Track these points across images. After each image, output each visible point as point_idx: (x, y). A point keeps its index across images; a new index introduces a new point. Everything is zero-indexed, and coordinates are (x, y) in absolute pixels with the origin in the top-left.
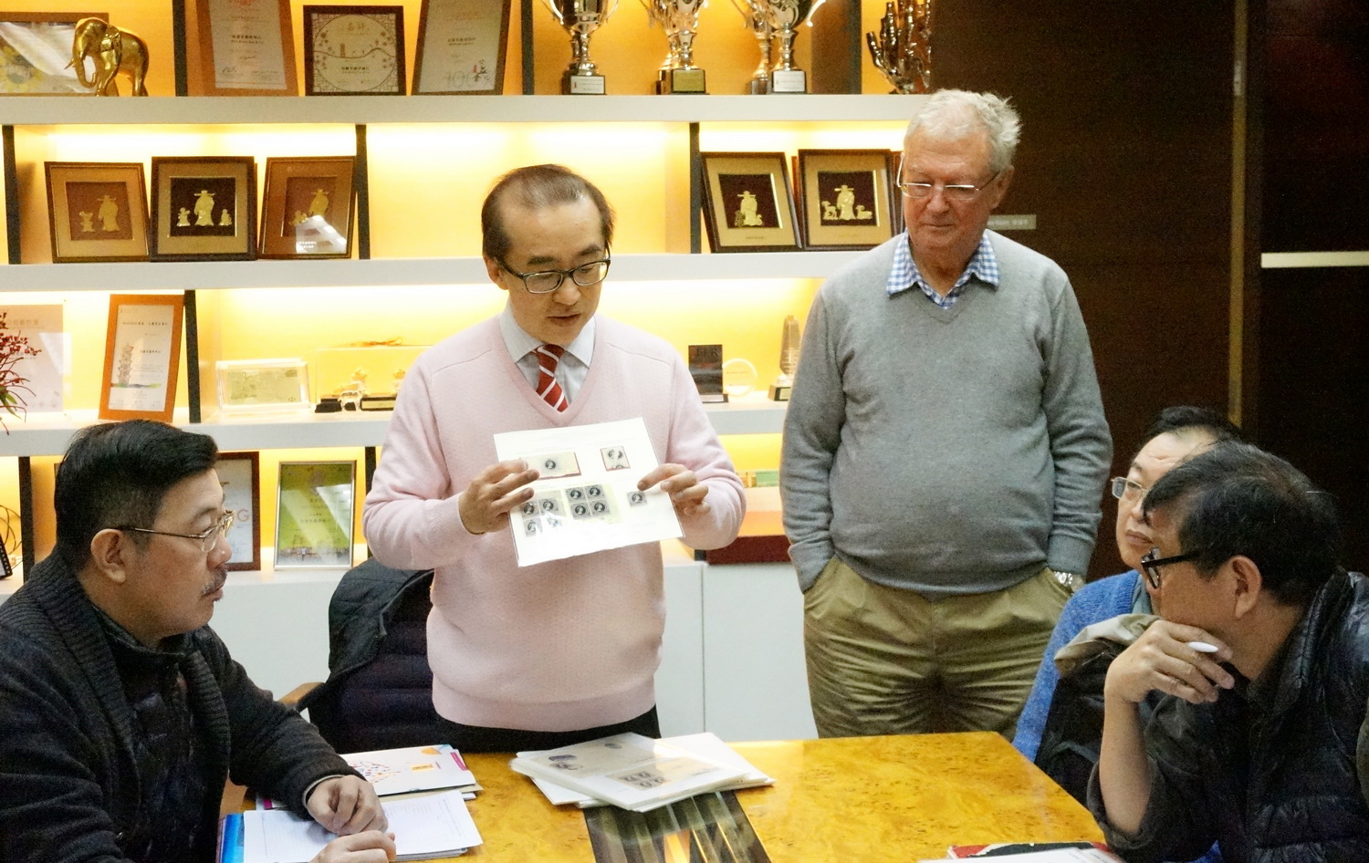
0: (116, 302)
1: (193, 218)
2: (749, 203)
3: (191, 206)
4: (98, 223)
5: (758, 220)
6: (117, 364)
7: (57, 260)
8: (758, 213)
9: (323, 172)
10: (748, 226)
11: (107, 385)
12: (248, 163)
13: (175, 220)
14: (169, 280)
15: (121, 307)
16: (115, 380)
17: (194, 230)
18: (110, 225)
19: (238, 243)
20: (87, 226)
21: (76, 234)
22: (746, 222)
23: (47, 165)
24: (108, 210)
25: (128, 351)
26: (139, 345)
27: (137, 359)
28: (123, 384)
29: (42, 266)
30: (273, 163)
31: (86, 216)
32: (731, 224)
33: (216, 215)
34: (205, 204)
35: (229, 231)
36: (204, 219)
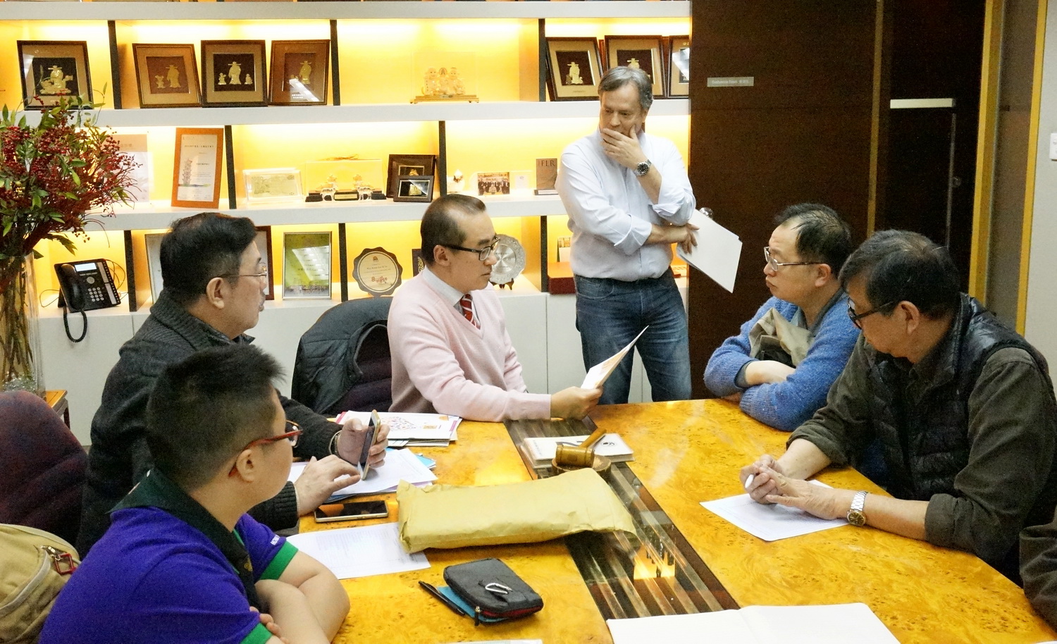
0: (180, 133)
1: (228, 79)
2: (574, 69)
3: (226, 73)
4: (166, 82)
5: (580, 81)
6: (182, 172)
7: (143, 106)
8: (580, 76)
9: (307, 50)
10: (573, 84)
11: (176, 185)
12: (261, 44)
13: (217, 81)
14: (214, 118)
15: (184, 136)
16: (181, 182)
17: (229, 87)
18: (175, 84)
19: (257, 95)
20: (160, 85)
21: (154, 90)
22: (573, 82)
23: (135, 46)
24: (173, 74)
25: (189, 163)
26: (196, 160)
27: (195, 169)
28: (186, 185)
29: (133, 110)
30: (275, 44)
31: (160, 78)
32: (564, 83)
33: (242, 77)
34: (235, 71)
35: (251, 88)
36: (235, 80)
